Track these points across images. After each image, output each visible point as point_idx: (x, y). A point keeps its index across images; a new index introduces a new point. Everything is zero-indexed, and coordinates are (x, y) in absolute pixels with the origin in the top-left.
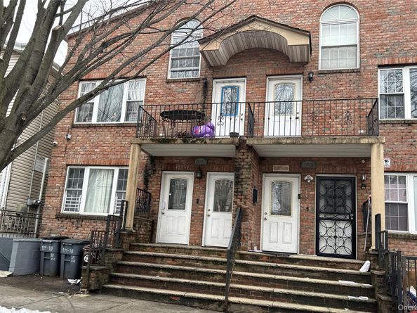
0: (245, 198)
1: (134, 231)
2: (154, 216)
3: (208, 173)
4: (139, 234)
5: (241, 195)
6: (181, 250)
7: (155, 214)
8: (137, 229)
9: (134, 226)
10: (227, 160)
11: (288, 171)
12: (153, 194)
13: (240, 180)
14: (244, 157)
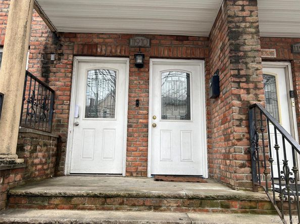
0: (256, 88)
1: (19, 161)
2: (62, 129)
3: (152, 60)
4: (33, 164)
5: (247, 82)
6: (134, 201)
7: (63, 126)
8: (27, 154)
9: (20, 148)
10: (182, 41)
11: (275, 56)
12: (58, 93)
13: (242, 54)
14: (244, 14)
